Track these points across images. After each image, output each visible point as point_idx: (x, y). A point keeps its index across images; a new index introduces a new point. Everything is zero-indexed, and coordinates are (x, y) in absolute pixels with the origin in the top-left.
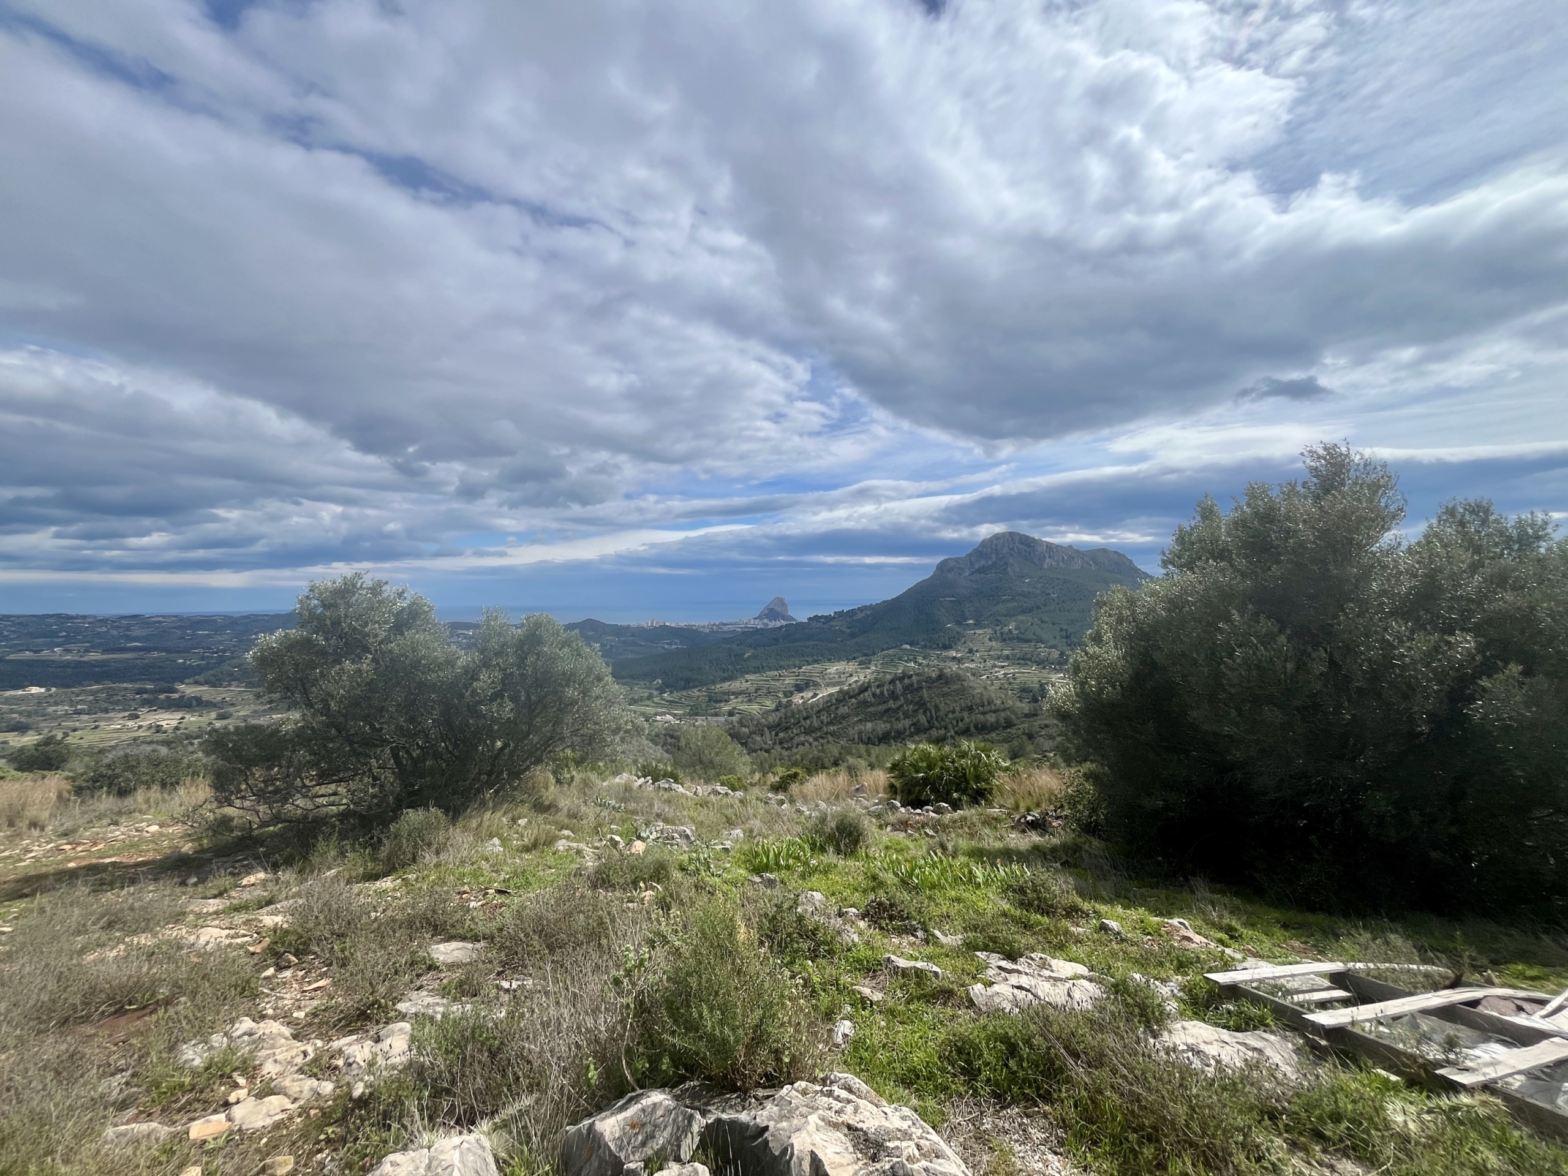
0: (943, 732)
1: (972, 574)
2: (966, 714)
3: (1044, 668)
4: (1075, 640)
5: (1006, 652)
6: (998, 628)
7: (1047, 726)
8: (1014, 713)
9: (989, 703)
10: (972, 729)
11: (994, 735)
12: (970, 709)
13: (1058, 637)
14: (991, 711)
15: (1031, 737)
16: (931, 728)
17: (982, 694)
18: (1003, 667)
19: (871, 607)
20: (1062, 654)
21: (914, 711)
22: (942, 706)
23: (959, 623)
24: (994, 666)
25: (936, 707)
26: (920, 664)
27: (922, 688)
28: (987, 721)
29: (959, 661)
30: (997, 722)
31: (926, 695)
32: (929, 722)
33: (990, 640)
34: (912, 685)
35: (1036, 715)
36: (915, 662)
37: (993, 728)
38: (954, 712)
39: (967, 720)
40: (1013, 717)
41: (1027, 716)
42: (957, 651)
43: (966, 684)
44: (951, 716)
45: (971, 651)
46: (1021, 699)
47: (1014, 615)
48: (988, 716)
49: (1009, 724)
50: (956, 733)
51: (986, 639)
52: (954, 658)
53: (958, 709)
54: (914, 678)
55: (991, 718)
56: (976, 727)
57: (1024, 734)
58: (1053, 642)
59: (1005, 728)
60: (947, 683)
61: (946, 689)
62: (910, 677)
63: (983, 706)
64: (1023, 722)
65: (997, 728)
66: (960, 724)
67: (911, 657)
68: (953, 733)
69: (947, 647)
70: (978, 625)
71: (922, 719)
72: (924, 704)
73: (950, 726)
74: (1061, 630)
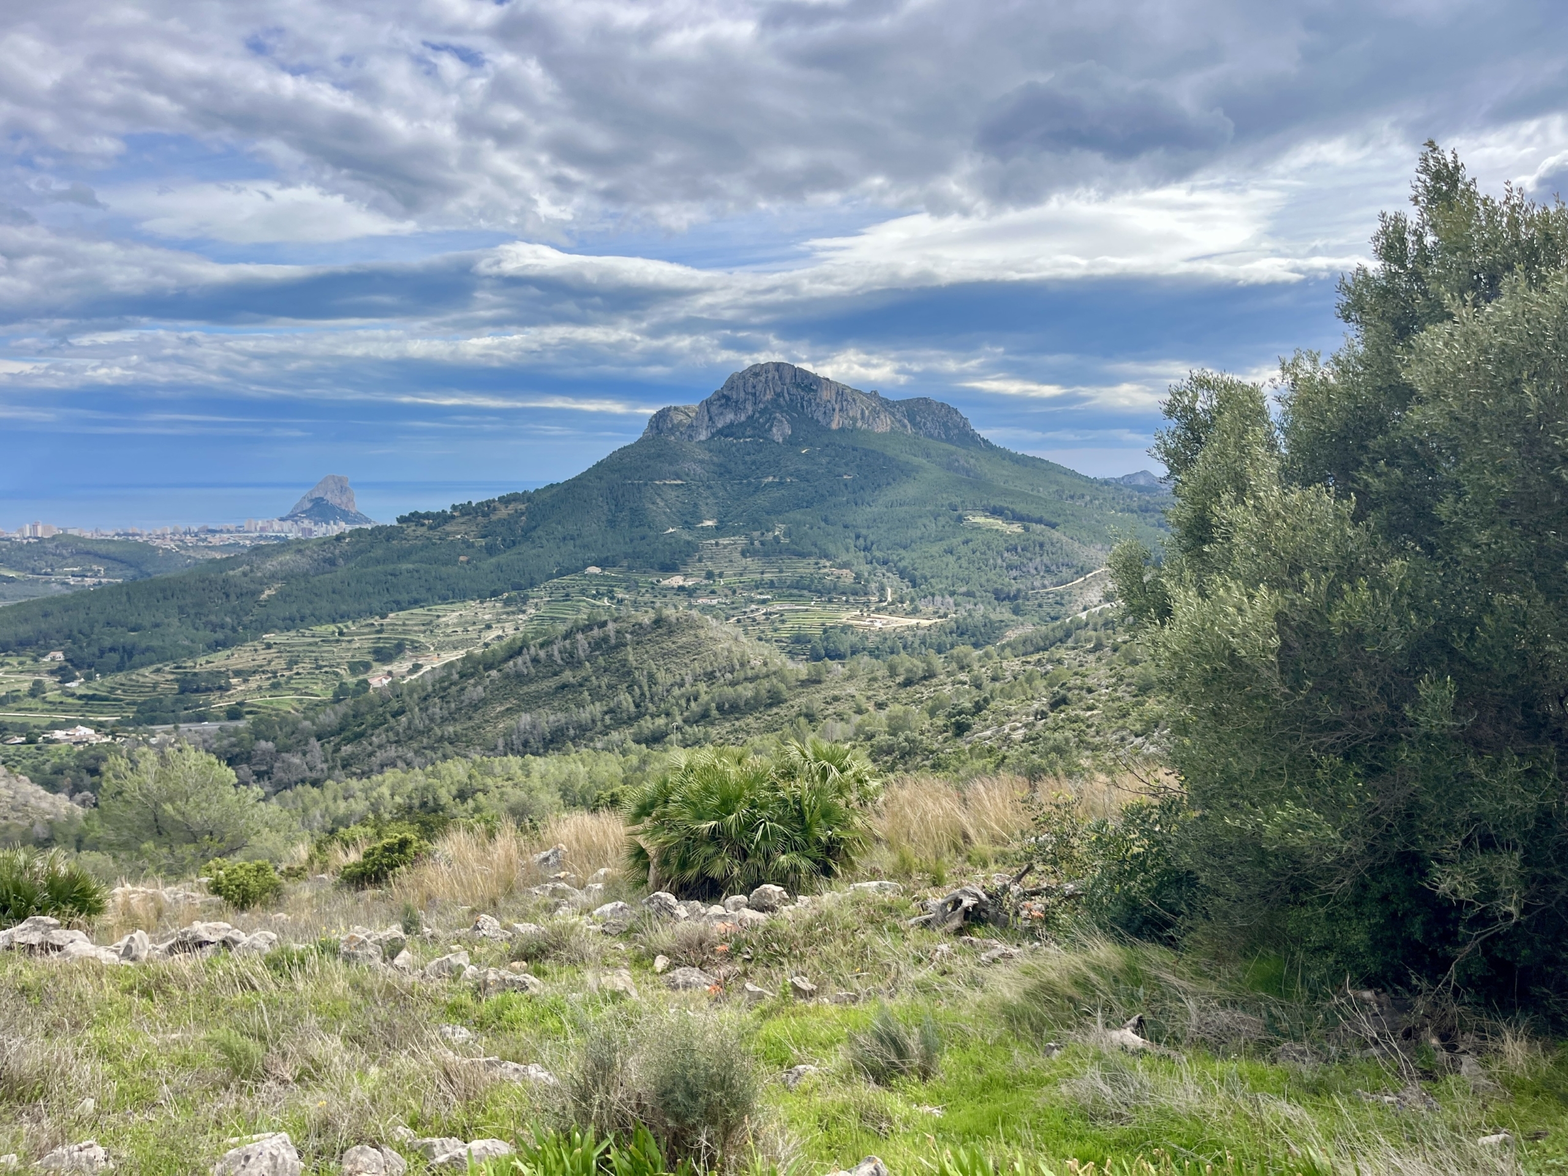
0: (661, 721)
1: (713, 435)
2: (702, 687)
3: (830, 601)
4: (878, 554)
5: (767, 576)
6: (756, 534)
7: (836, 699)
8: (783, 680)
9: (742, 665)
10: (714, 713)
11: (750, 720)
12: (710, 676)
13: (852, 549)
14: (746, 679)
15: (811, 717)
16: (639, 716)
17: (730, 651)
18: (764, 602)
19: (526, 497)
20: (858, 577)
21: (610, 687)
22: (661, 676)
23: (688, 525)
24: (752, 601)
25: (651, 677)
26: (620, 602)
27: (625, 645)
28: (740, 696)
29: (689, 592)
30: (756, 698)
31: (631, 658)
32: (637, 706)
33: (744, 554)
34: (605, 639)
35: (819, 682)
36: (612, 598)
37: (752, 706)
38: (681, 685)
39: (704, 698)
40: (782, 686)
41: (804, 683)
42: (686, 576)
43: (702, 633)
44: (676, 691)
45: (710, 575)
46: (792, 655)
47: (780, 513)
48: (739, 688)
49: (775, 700)
50: (685, 721)
51: (737, 555)
52: (681, 588)
53: (689, 679)
54: (611, 626)
55: (747, 691)
56: (720, 708)
57: (799, 715)
58: (844, 557)
59: (770, 706)
60: (671, 633)
61: (668, 645)
62: (604, 624)
63: (731, 672)
64: (798, 695)
65: (754, 708)
66: (693, 704)
67: (603, 589)
68: (679, 720)
69: (669, 568)
70: (720, 530)
71: (626, 700)
72: (629, 673)
73: (676, 711)
74: (858, 537)
